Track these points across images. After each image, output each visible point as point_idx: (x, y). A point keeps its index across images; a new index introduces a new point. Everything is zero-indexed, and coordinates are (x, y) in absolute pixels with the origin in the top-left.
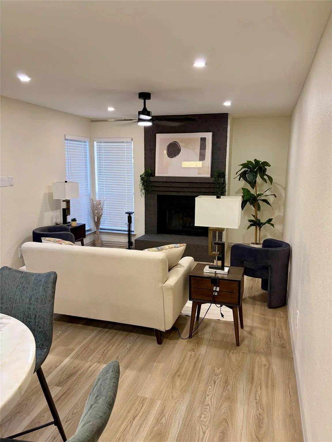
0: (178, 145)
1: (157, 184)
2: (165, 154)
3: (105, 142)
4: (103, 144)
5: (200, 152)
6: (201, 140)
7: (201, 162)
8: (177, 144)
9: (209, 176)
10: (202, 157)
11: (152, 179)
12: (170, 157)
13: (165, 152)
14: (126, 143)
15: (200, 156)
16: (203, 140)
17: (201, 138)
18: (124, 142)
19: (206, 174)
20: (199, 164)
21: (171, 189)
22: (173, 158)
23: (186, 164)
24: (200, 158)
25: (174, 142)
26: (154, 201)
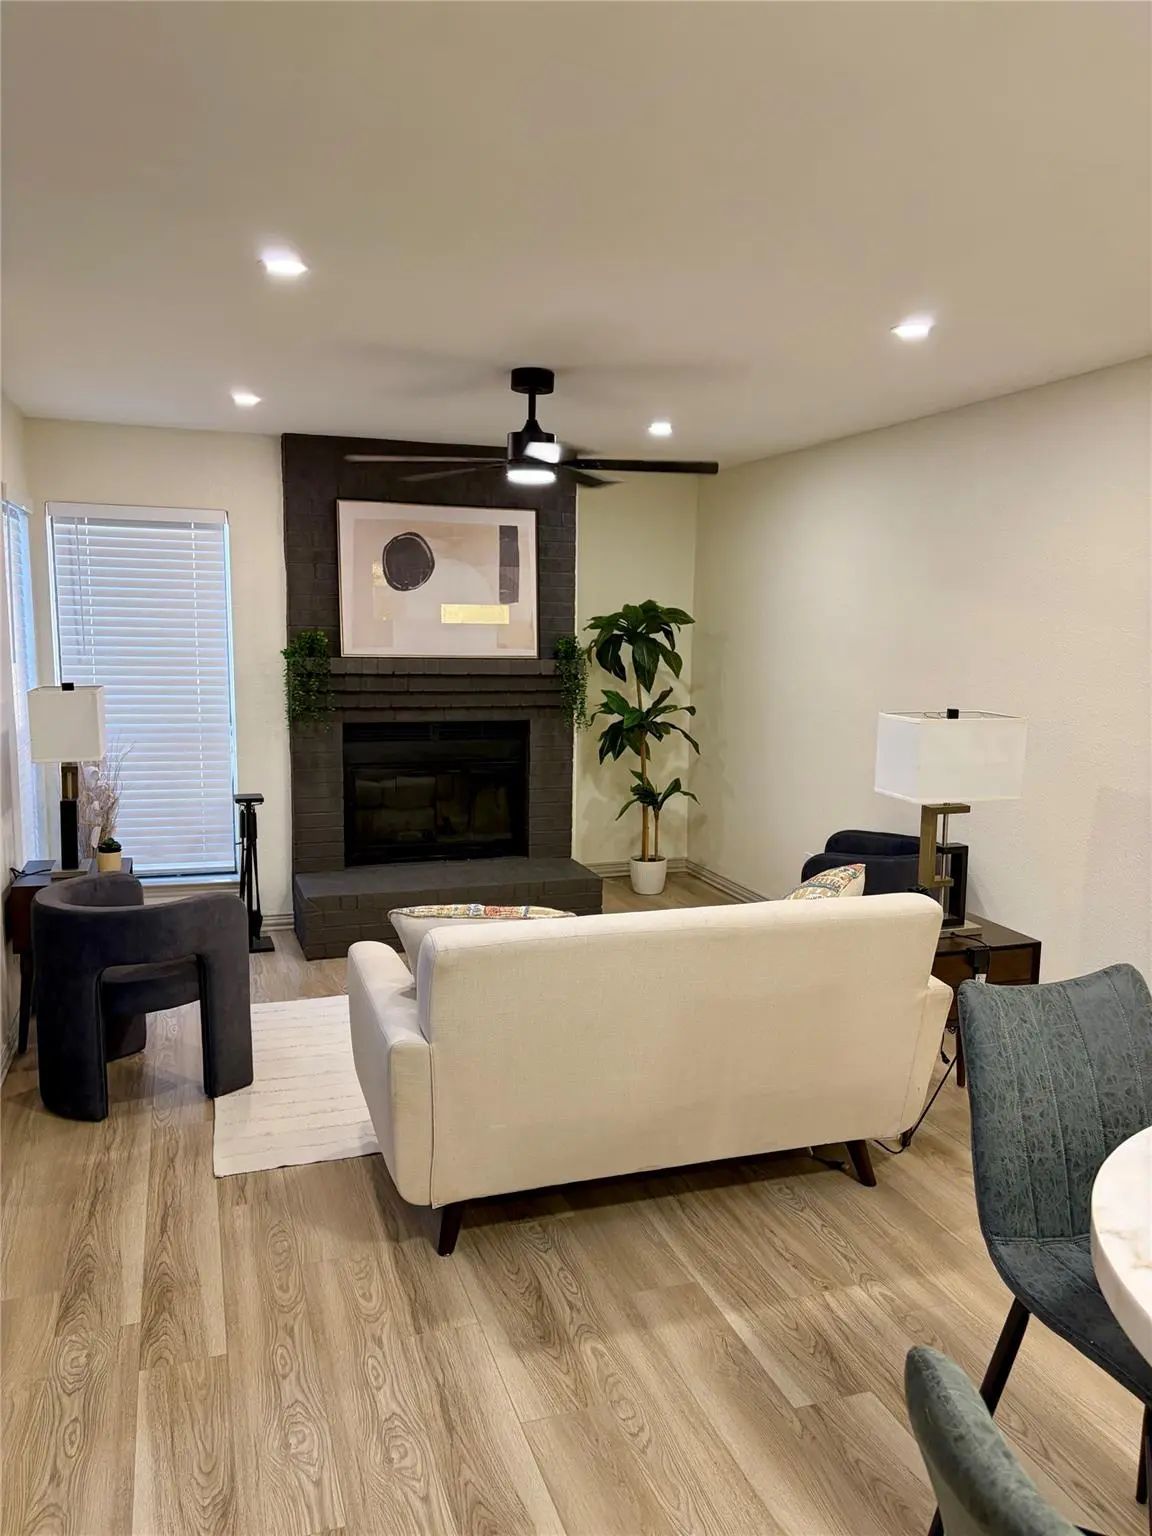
0: (425, 547)
1: (352, 685)
2: (378, 577)
3: (92, 522)
4: (87, 528)
5: (502, 577)
6: (501, 533)
7: (506, 607)
8: (419, 544)
9: (533, 653)
10: (508, 592)
11: (334, 666)
12: (396, 588)
13: (378, 569)
14: (198, 526)
15: (501, 588)
16: (509, 534)
17: (501, 527)
18: (185, 525)
19: (524, 645)
20: (501, 614)
21: (399, 701)
22: (407, 589)
23: (453, 614)
24: (501, 594)
25: (411, 534)
26: (331, 747)
